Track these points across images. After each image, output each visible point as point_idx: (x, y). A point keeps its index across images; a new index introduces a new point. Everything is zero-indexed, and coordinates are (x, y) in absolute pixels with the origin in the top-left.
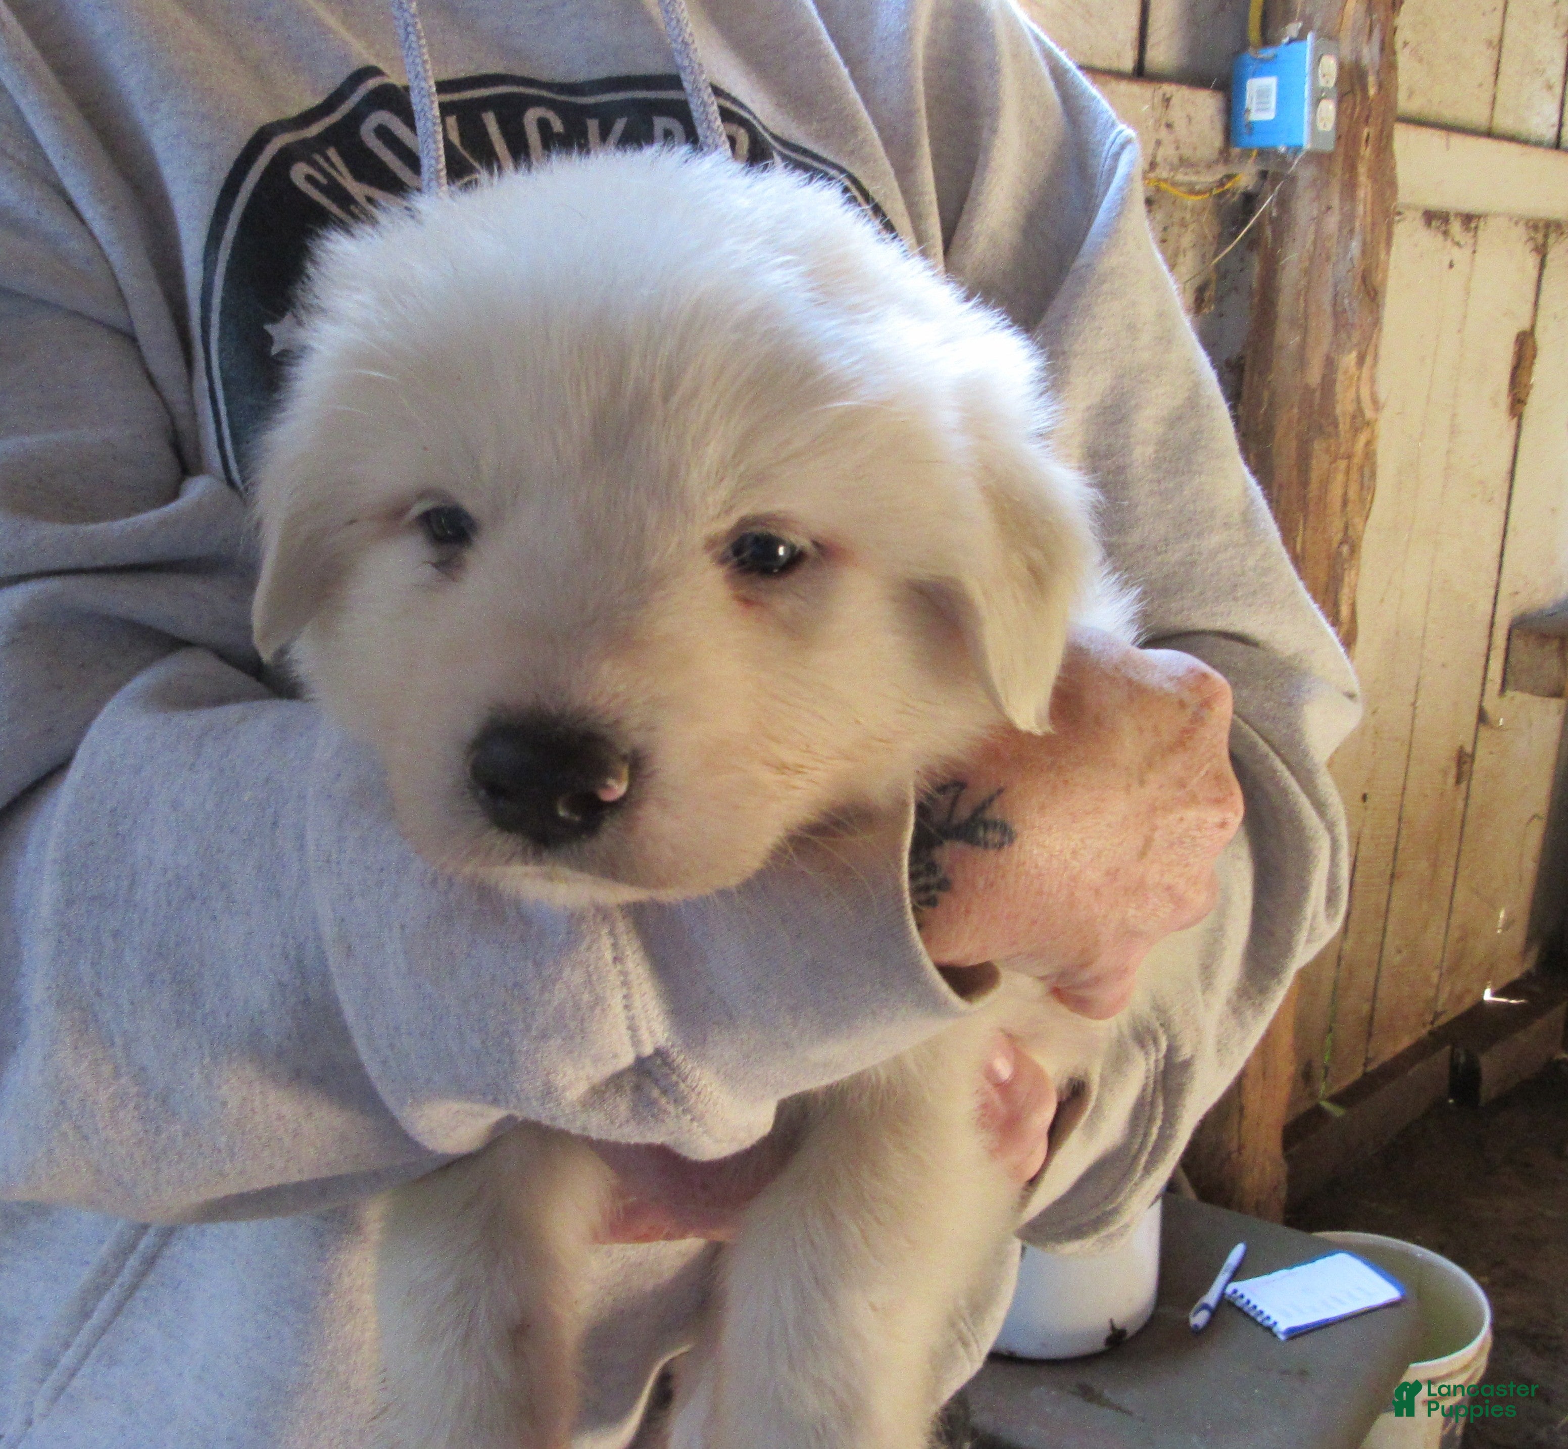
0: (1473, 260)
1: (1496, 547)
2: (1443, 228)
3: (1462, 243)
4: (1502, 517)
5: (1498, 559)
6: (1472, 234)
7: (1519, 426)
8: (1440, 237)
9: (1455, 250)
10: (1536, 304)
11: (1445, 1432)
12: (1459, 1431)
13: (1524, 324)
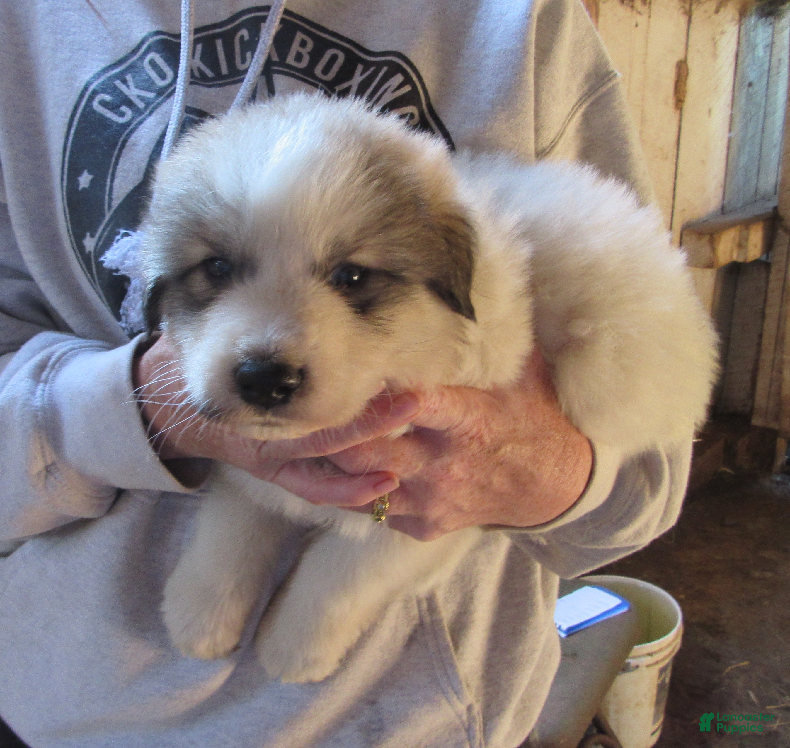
0: (649, 22)
1: (671, 185)
2: (631, 4)
3: (642, 11)
4: (673, 167)
5: (672, 192)
6: (647, 7)
7: (681, 115)
8: (629, 9)
9: (638, 16)
10: (687, 45)
11: (660, 682)
12: (667, 681)
13: (680, 56)
